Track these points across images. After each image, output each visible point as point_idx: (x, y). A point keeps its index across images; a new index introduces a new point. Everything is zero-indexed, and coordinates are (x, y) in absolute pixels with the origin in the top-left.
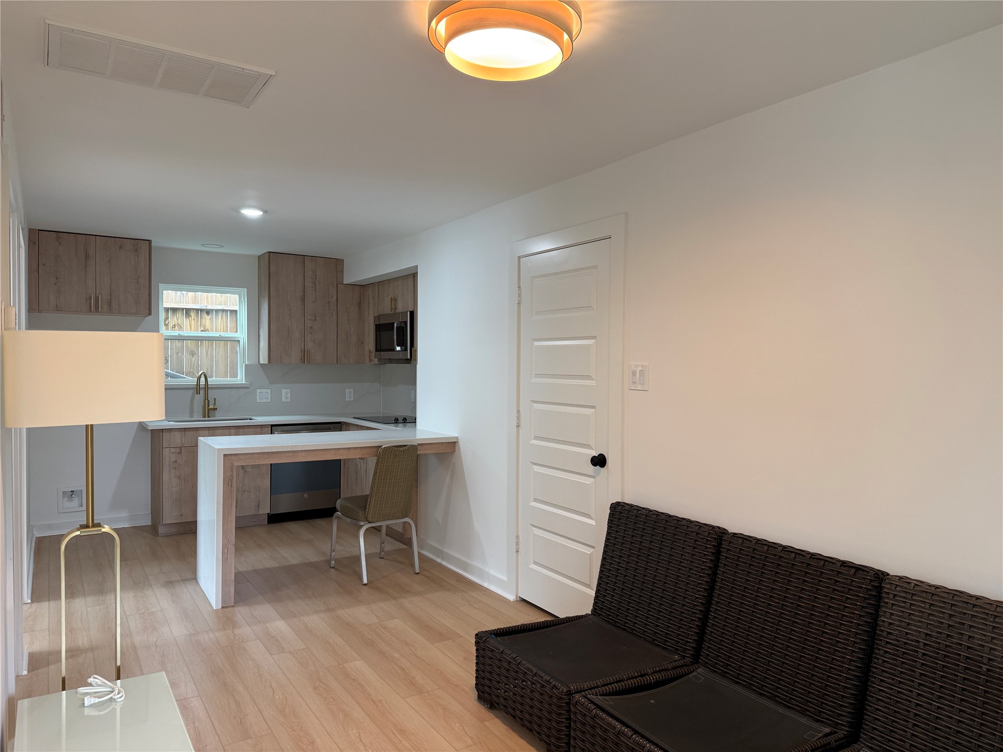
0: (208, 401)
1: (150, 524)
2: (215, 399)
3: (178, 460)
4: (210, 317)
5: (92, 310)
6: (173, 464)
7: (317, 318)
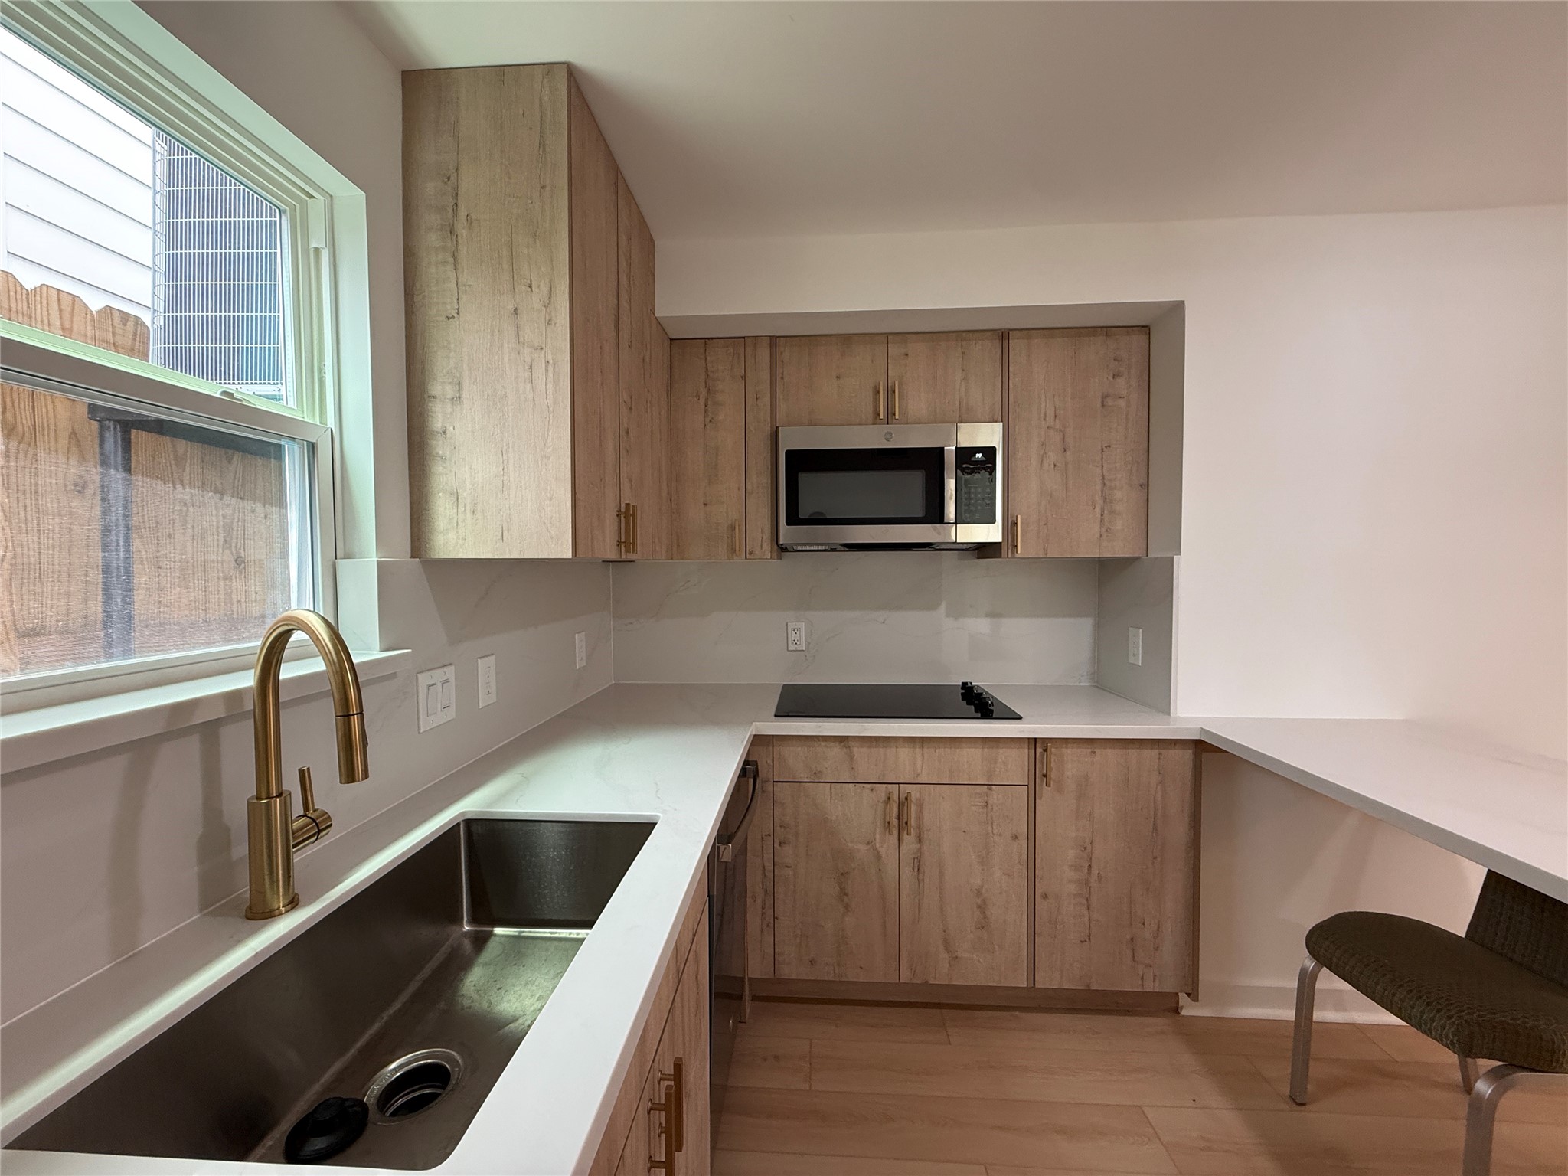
2: (304, 775)
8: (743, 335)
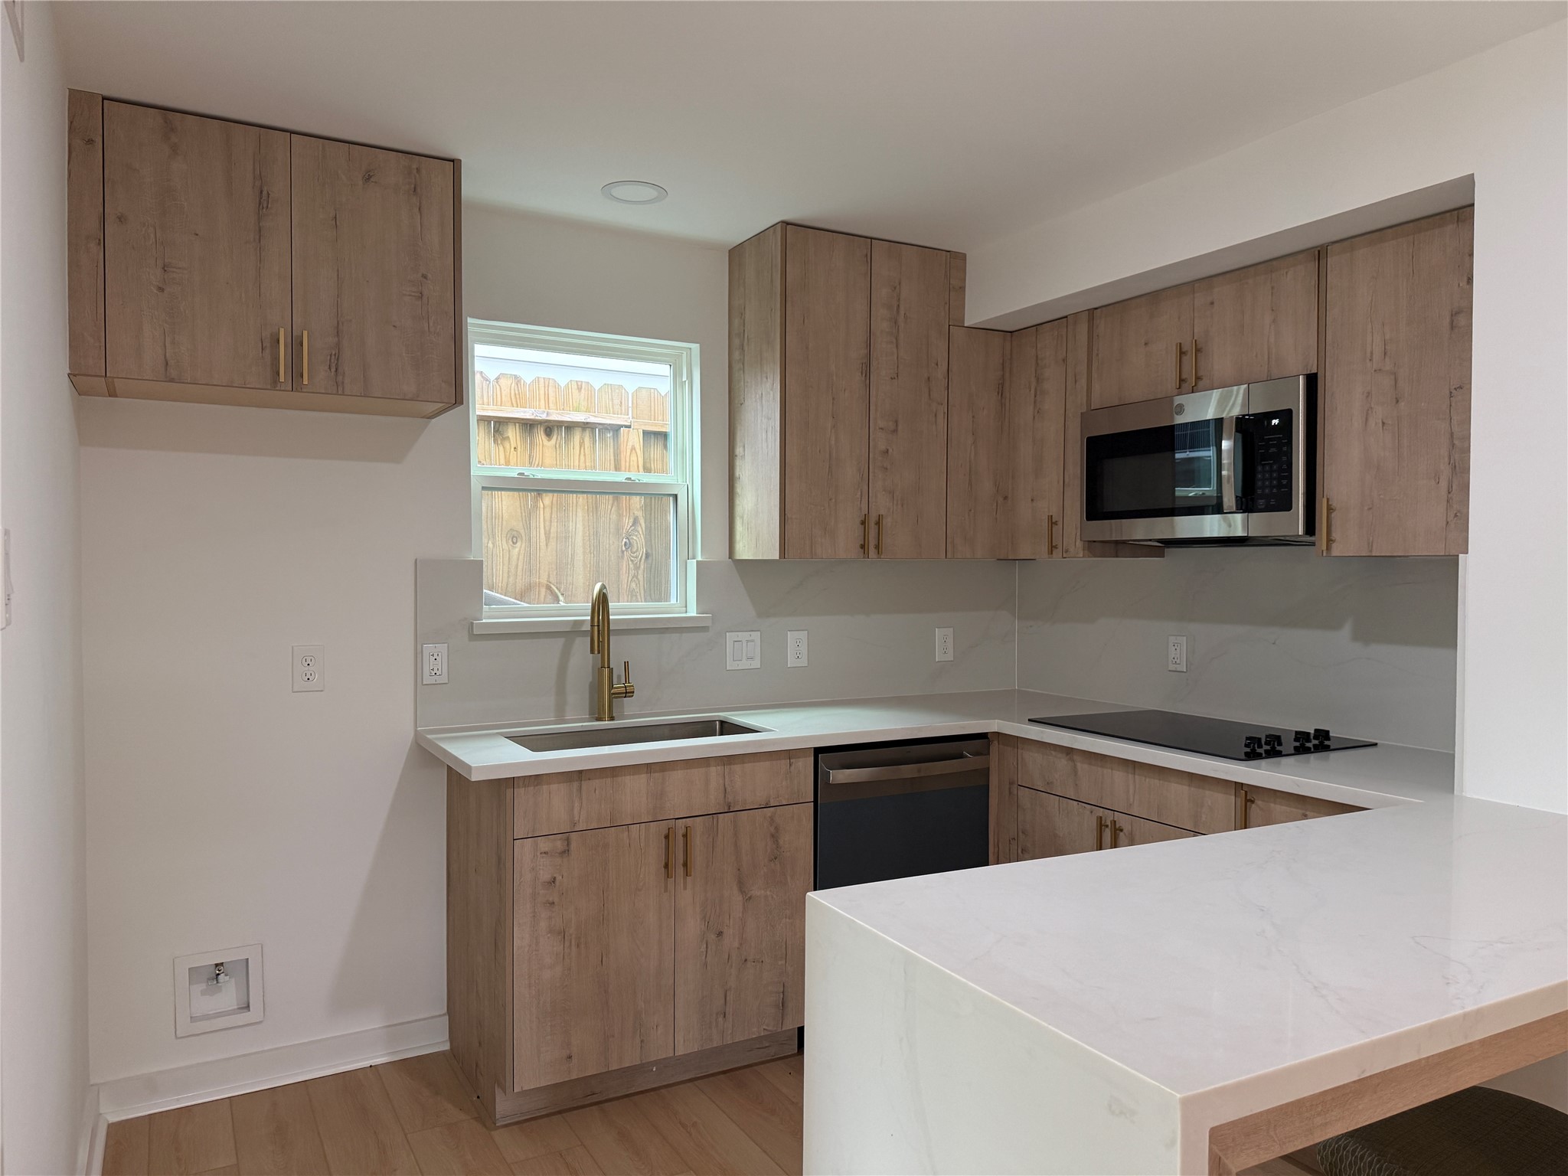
0: (611, 671)
1: (447, 1047)
2: (626, 664)
3: (559, 878)
4: (553, 441)
5: (282, 379)
6: (542, 892)
7: (900, 427)
8: (1065, 314)
